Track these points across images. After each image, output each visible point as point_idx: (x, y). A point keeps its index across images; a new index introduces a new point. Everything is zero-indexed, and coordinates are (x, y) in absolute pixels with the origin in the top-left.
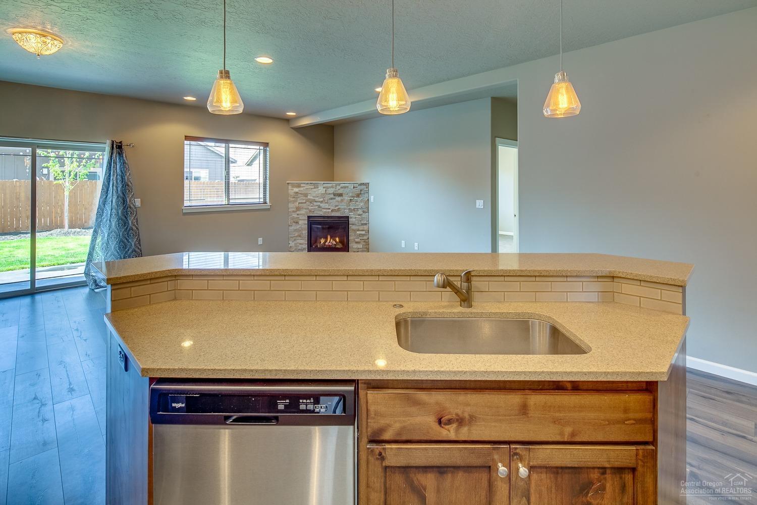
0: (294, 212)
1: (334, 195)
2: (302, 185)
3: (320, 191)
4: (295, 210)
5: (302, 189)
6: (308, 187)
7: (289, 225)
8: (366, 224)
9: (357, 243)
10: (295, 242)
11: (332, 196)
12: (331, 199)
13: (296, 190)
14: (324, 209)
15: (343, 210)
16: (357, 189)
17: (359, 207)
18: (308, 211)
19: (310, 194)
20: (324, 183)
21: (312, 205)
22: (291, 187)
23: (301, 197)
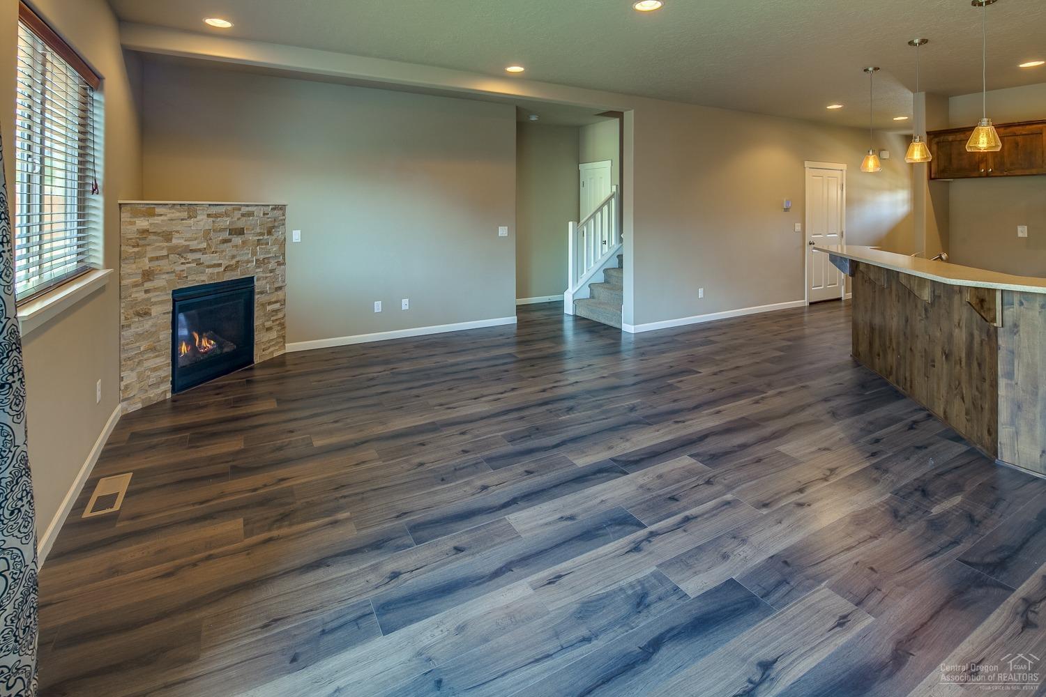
0: (136, 285)
1: (231, 231)
2: (158, 210)
3: (202, 223)
5: (157, 220)
6: (172, 216)
8: (280, 288)
9: (267, 329)
11: (226, 236)
12: (224, 242)
13: (142, 223)
14: (209, 267)
15: (245, 264)
16: (268, 218)
17: (271, 255)
18: (172, 277)
19: (178, 232)
20: (210, 205)
21: (183, 261)
22: (129, 215)
23: (156, 241)
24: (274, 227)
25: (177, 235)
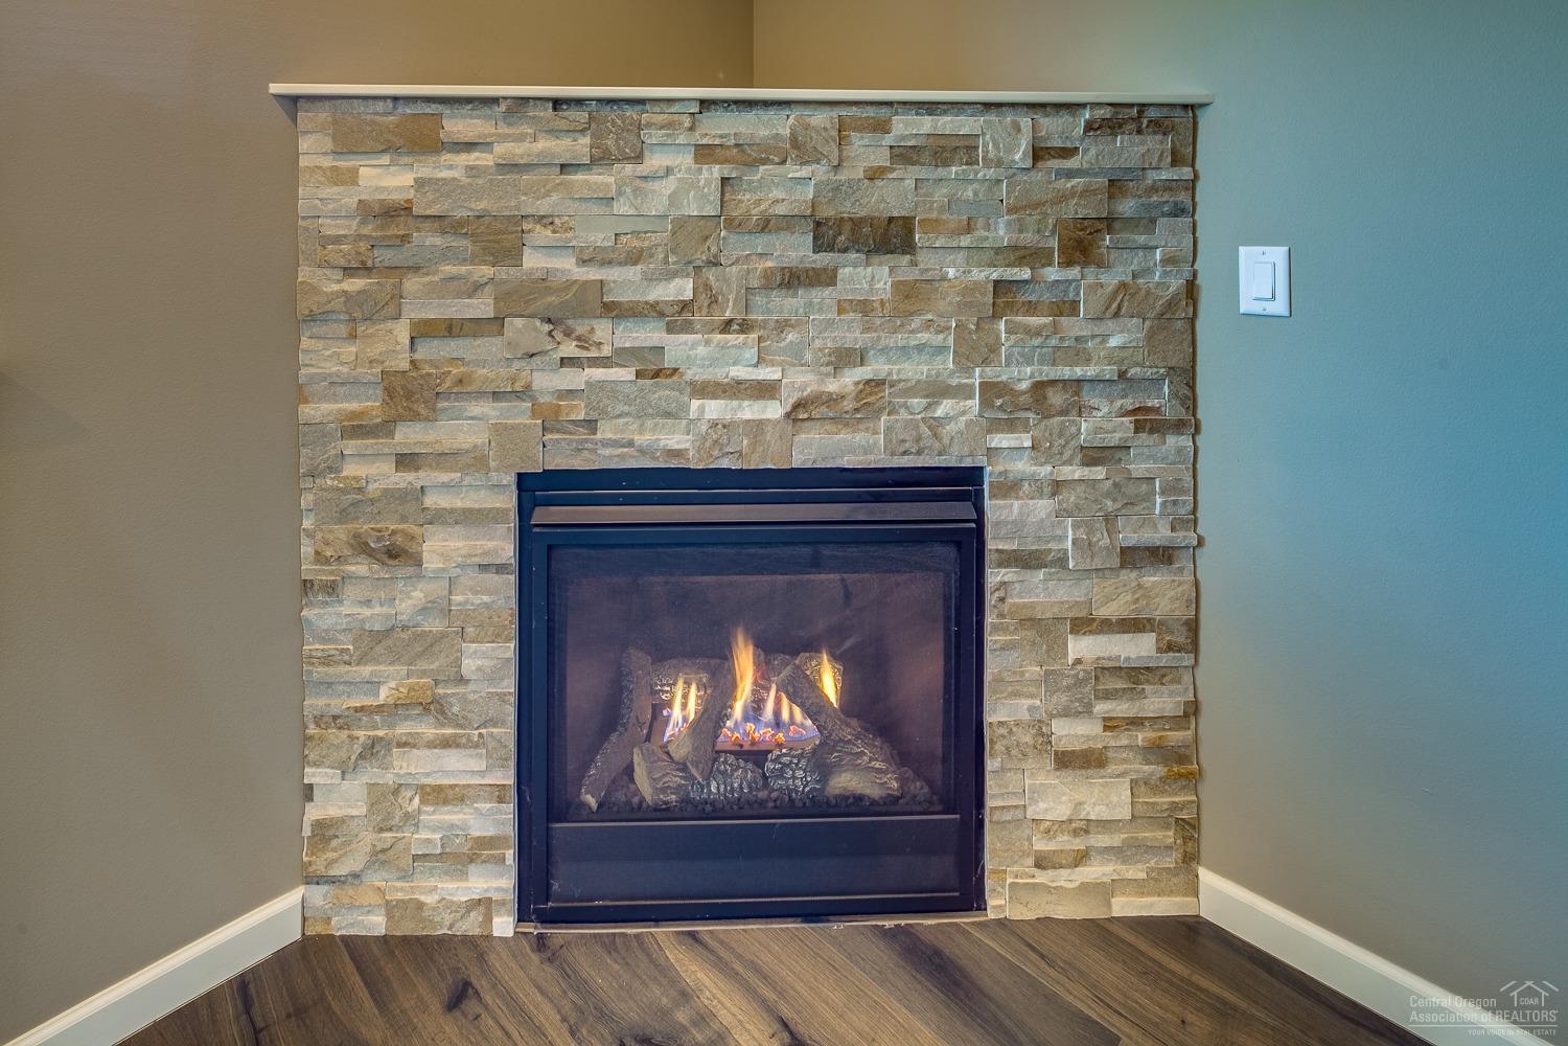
0: (356, 428)
1: (825, 233)
2: (458, 126)
3: (667, 186)
4: (370, 404)
5: (451, 167)
6: (518, 150)
7: (307, 586)
8: (1161, 555)
9: (1066, 761)
10: (371, 774)
11: (797, 249)
12: (792, 279)
13: (390, 177)
14: (706, 390)
15: (917, 402)
16: (1070, 174)
17: (1091, 371)
18: (520, 415)
19: (545, 220)
20: (705, 104)
21: (570, 349)
22: (329, 145)
23: (446, 255)
24: (1110, 222)
25: (542, 235)
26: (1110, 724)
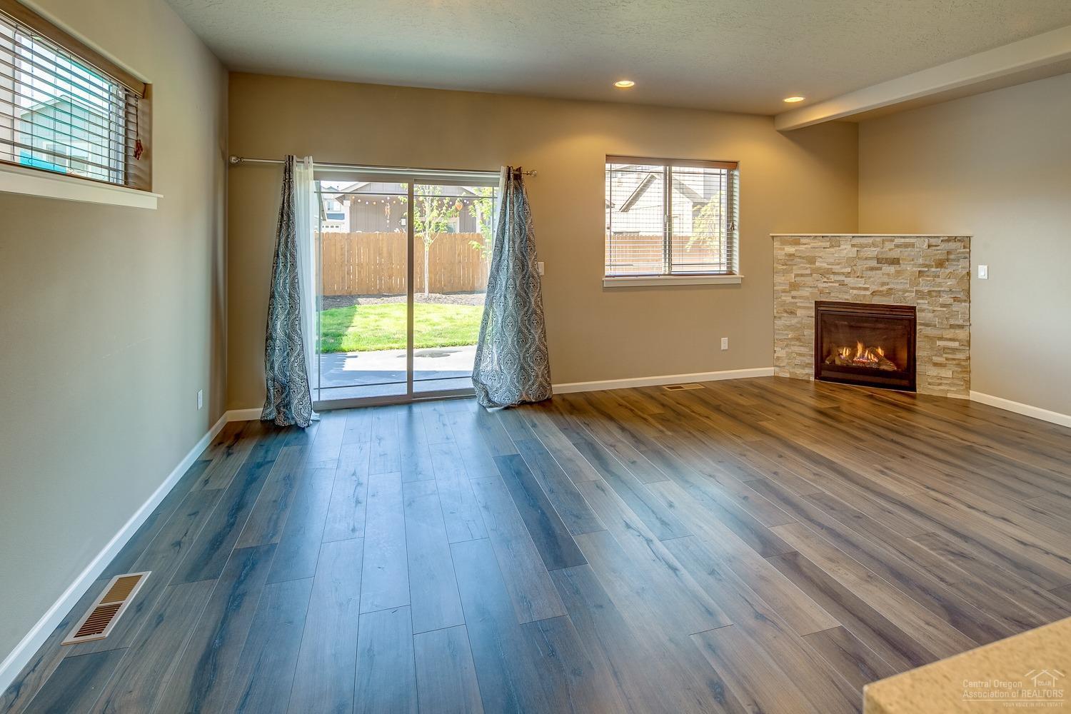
0: (784, 291)
1: (880, 261)
2: (803, 241)
3: (845, 252)
4: (787, 287)
5: (802, 248)
6: (816, 245)
7: (775, 317)
8: (961, 327)
9: (936, 365)
10: (787, 349)
12: (872, 269)
13: (790, 249)
14: (853, 288)
15: (900, 293)
16: (937, 250)
17: (942, 289)
18: (816, 291)
19: (820, 257)
20: (853, 237)
21: (825, 280)
22: (779, 243)
23: (801, 263)
24: (948, 260)
25: (821, 260)
26: (947, 359)
